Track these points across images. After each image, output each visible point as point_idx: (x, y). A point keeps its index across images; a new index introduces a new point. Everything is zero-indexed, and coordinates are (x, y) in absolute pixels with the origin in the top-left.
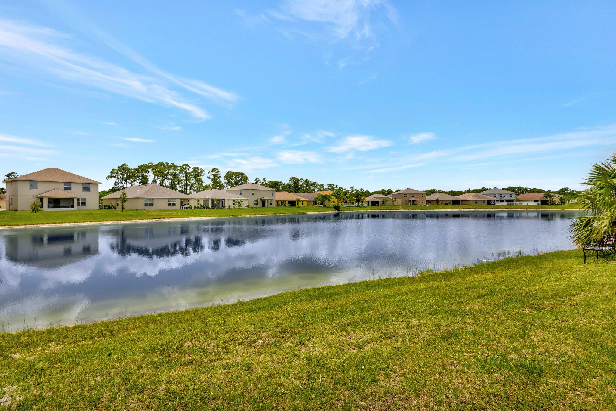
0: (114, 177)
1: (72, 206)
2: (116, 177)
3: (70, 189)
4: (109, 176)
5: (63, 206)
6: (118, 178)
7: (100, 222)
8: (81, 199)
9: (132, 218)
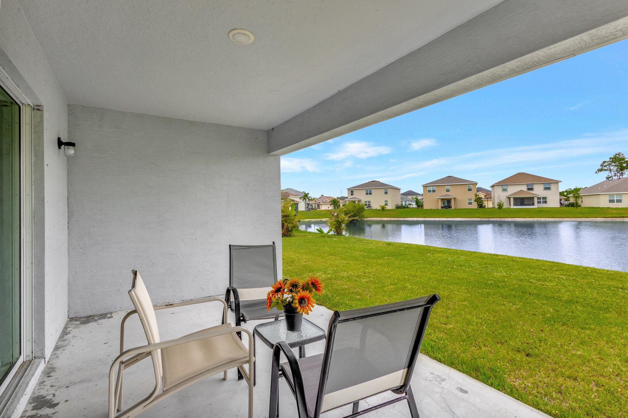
0: (606, 170)
1: (533, 204)
2: (608, 170)
3: (532, 189)
4: (599, 170)
5: (527, 204)
6: (610, 171)
7: (545, 219)
8: (542, 197)
9: (581, 216)
